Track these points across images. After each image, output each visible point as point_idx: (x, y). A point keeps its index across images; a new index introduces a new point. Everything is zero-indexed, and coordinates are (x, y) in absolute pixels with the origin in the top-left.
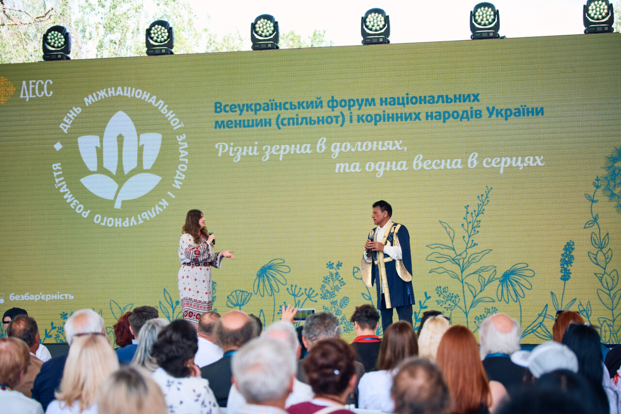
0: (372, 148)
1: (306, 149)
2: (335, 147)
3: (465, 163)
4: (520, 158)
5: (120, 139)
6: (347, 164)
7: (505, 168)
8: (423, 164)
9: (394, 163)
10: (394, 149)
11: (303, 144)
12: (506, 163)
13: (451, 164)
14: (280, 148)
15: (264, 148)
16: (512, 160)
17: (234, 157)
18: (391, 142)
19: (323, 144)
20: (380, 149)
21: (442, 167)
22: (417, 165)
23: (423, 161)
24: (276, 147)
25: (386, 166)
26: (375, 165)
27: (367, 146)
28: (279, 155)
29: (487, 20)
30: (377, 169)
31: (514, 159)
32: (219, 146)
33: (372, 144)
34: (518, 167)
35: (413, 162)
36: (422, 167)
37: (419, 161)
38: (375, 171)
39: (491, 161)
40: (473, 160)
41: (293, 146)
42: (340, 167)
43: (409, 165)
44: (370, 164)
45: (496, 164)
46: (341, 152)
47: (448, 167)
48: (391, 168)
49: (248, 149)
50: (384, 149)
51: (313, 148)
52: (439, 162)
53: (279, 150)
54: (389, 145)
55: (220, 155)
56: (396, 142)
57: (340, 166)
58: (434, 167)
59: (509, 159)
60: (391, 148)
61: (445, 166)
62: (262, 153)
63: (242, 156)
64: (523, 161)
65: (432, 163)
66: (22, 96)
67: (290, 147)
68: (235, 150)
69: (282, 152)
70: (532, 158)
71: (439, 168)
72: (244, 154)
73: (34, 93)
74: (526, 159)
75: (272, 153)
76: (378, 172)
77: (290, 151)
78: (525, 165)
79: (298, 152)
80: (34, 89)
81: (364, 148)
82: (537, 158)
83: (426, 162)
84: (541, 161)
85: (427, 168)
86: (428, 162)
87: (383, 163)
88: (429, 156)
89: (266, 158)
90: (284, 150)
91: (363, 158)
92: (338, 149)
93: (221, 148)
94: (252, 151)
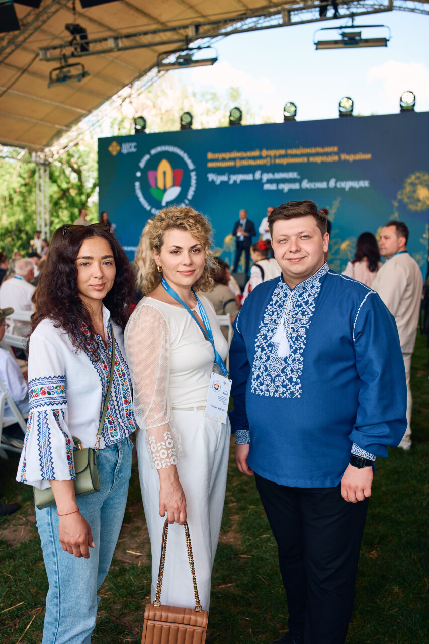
1: (249, 177)
2: (264, 176)
3: (328, 184)
4: (356, 182)
5: (165, 173)
6: (269, 185)
7: (348, 187)
11: (249, 174)
19: (258, 174)
21: (317, 187)
25: (288, 186)
31: (353, 182)
34: (355, 187)
35: (302, 184)
38: (283, 189)
39: (341, 183)
40: (332, 183)
42: (267, 187)
43: (300, 185)
45: (344, 185)
47: (320, 187)
48: (291, 187)
52: (315, 184)
55: (210, 180)
58: (312, 186)
60: (291, 176)
62: (229, 179)
64: (358, 184)
66: (123, 152)
70: (362, 182)
71: (315, 187)
73: (128, 150)
74: (360, 182)
75: (234, 180)
78: (359, 186)
82: (365, 182)
84: (368, 184)
86: (309, 184)
87: (287, 184)
88: (310, 181)
89: (231, 182)
90: (239, 178)
91: (278, 181)
92: (266, 177)
93: (211, 177)
94: (224, 178)
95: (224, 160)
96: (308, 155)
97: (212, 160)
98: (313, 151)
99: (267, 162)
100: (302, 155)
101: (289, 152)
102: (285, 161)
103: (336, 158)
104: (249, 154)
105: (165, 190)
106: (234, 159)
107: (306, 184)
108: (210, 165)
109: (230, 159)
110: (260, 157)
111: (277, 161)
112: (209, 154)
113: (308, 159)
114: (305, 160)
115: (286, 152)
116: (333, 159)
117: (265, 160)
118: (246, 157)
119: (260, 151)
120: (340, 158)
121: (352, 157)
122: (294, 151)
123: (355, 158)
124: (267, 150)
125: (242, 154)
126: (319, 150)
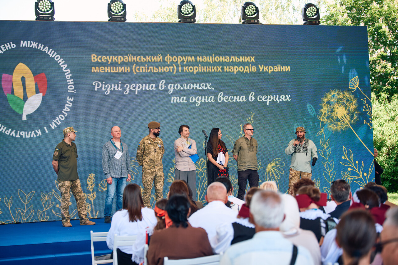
0: (193, 87)
1: (152, 87)
3: (247, 98)
4: (278, 96)
6: (178, 98)
7: (269, 101)
8: (223, 98)
9: (207, 97)
10: (206, 88)
11: (151, 84)
12: (270, 99)
13: (239, 99)
14: (136, 86)
15: (125, 86)
16: (273, 97)
17: (105, 91)
18: (204, 85)
19: (163, 84)
20: (198, 88)
21: (235, 101)
22: (220, 99)
23: (223, 97)
24: (133, 86)
25: (202, 99)
26: (195, 98)
27: (190, 87)
28: (135, 91)
29: (251, 13)
30: (197, 101)
31: (275, 96)
32: (95, 84)
33: (193, 85)
34: (277, 101)
35: (217, 97)
36: (223, 100)
37: (221, 96)
38: (195, 102)
39: (262, 97)
40: (252, 97)
41: (144, 85)
43: (216, 98)
44: (193, 98)
45: (265, 99)
46: (174, 90)
47: (238, 101)
48: (205, 100)
49: (115, 86)
50: (201, 88)
51: (157, 86)
52: (232, 98)
53: (135, 87)
54: (203, 86)
55: (96, 90)
56: (207, 84)
57: (174, 99)
58: (230, 100)
59: (272, 97)
60: (204, 88)
61: (236, 100)
62: (124, 89)
63: (111, 91)
64: (279, 98)
65: (228, 98)
67: (142, 86)
68: (106, 86)
69: (137, 89)
70: (284, 96)
71: (233, 101)
72: (112, 89)
74: (281, 97)
75: (131, 89)
76: (197, 103)
77: (142, 88)
78: (281, 100)
79: (147, 89)
81: (188, 88)
82: (287, 96)
83: (225, 97)
84: (289, 98)
85: (226, 101)
86: (226, 97)
87: (200, 97)
88: (227, 93)
89: (127, 92)
90: (139, 87)
91: (188, 93)
92: (171, 88)
93: (97, 85)
94: (118, 88)
95: (114, 64)
96: (222, 64)
98: (228, 59)
99: (173, 69)
100: (215, 64)
101: (199, 59)
102: (195, 70)
103: (254, 69)
104: (148, 59)
106: (130, 64)
108: (94, 70)
109: (123, 64)
110: (164, 64)
111: (185, 69)
112: (94, 57)
113: (223, 69)
114: (220, 69)
115: (196, 59)
116: (251, 71)
117: (171, 67)
118: (146, 62)
119: (164, 56)
120: (258, 69)
121: (271, 69)
122: (205, 59)
123: (275, 71)
124: (172, 55)
125: (140, 59)
126: (236, 59)
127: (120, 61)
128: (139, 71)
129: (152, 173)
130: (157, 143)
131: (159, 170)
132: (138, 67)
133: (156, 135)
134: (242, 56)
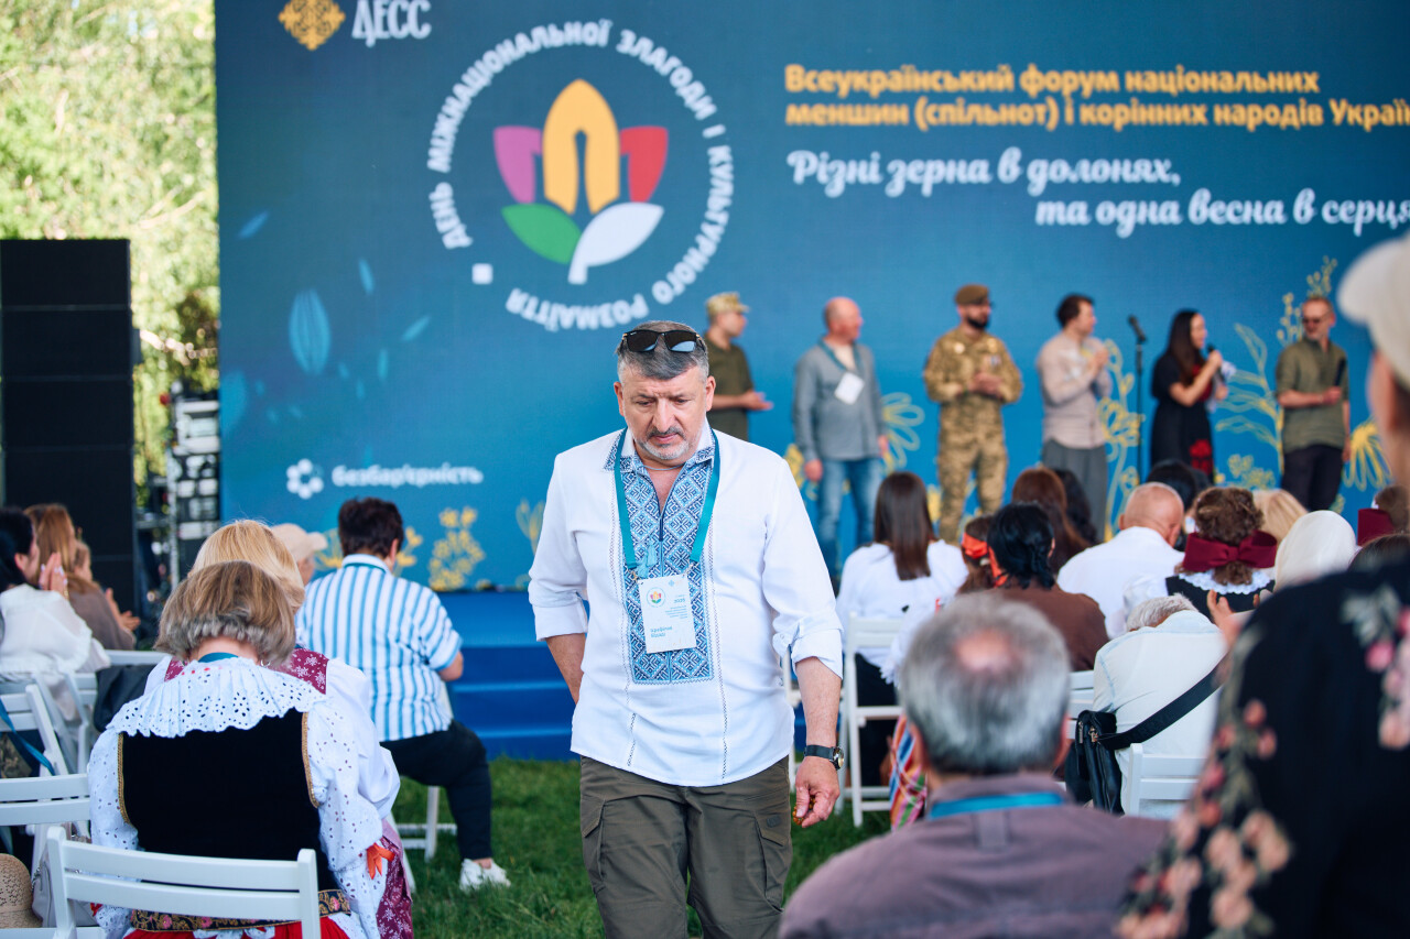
0: (1111, 174)
1: (977, 172)
2: (1038, 171)
3: (1288, 210)
4: (1392, 204)
5: (581, 140)
6: (1061, 207)
7: (1365, 226)
8: (1209, 209)
9: (1154, 206)
10: (1154, 178)
11: (974, 159)
12: (1365, 214)
13: (1262, 214)
14: (925, 167)
15: (892, 167)
16: (1376, 208)
17: (828, 183)
18: (1148, 164)
19: (1012, 163)
20: (1127, 178)
21: (1246, 219)
22: (1198, 213)
23: (1208, 205)
24: (917, 167)
25: (1137, 213)
26: (1116, 210)
27: (1100, 173)
28: (923, 184)
30: (1121, 220)
31: (1381, 206)
32: (797, 159)
33: (1111, 167)
34: (1387, 223)
35: (1189, 204)
36: (1209, 216)
37: (1202, 204)
38: (1116, 223)
39: (1339, 208)
40: (1304, 205)
41: (952, 164)
42: (1048, 213)
43: (1184, 210)
44: (1107, 206)
45: (1348, 215)
46: (1050, 185)
47: (1258, 220)
48: (1147, 217)
49: (858, 168)
50: (1135, 178)
51: (993, 170)
52: (1239, 208)
53: (921, 174)
54: (1143, 171)
55: (798, 179)
56: (1158, 163)
57: (1047, 210)
58: (1229, 215)
59: (1371, 206)
60: (1148, 178)
61: (1252, 216)
62: (887, 178)
63: (845, 183)
64: (1397, 211)
65: (1226, 208)
66: (357, 33)
67: (946, 167)
68: (831, 169)
69: (928, 178)
71: (1240, 220)
72: (851, 178)
73: (386, 27)
74: (1403, 206)
75: (908, 179)
76: (1121, 225)
77: (946, 175)
78: (1402, 218)
79: (962, 178)
80: (385, 20)
81: (1095, 175)
83: (1215, 206)
85: (1216, 220)
86: (1218, 208)
87: (1132, 206)
88: (1221, 194)
89: (896, 189)
90: (931, 173)
91: (1094, 194)
92: (1042, 174)
93: (803, 164)
94: (867, 172)
95: (859, 98)
96: (1210, 99)
97: (807, 98)
98: (1227, 83)
99: (1046, 115)
100: (1185, 98)
101: (1134, 81)
102: (1117, 117)
103: (1314, 115)
104: (967, 81)
105: (583, 216)
106: (908, 98)
107: (1203, 208)
108: (796, 115)
109: (887, 98)
110: (1018, 96)
111: (1087, 114)
112: (795, 73)
113: (1209, 115)
114: (1199, 115)
115: (1122, 81)
116: (1303, 119)
117: (1041, 109)
118: (959, 93)
119: (1018, 71)
120: (1328, 115)
121: (1372, 115)
122: (1154, 82)
123: (1384, 120)
124: (1043, 69)
125: (941, 81)
126: (1252, 82)
127: (875, 90)
128: (933, 120)
129: (967, 447)
130: (985, 352)
131: (989, 436)
132: (932, 108)
133: (980, 325)
134: (1276, 69)
